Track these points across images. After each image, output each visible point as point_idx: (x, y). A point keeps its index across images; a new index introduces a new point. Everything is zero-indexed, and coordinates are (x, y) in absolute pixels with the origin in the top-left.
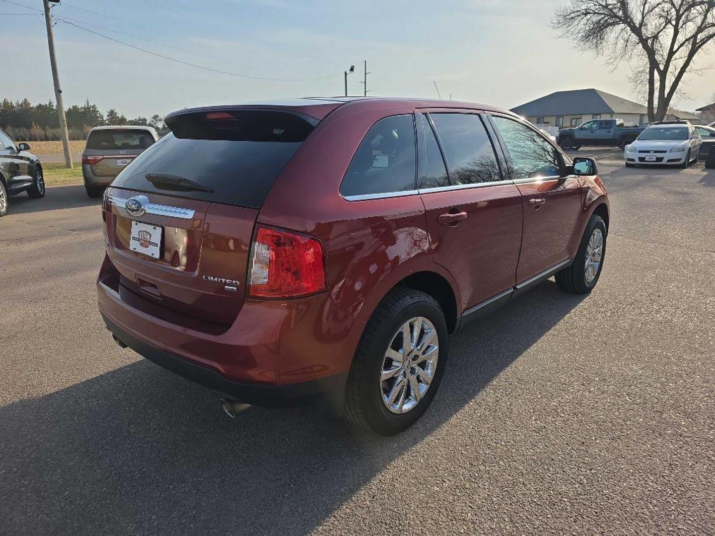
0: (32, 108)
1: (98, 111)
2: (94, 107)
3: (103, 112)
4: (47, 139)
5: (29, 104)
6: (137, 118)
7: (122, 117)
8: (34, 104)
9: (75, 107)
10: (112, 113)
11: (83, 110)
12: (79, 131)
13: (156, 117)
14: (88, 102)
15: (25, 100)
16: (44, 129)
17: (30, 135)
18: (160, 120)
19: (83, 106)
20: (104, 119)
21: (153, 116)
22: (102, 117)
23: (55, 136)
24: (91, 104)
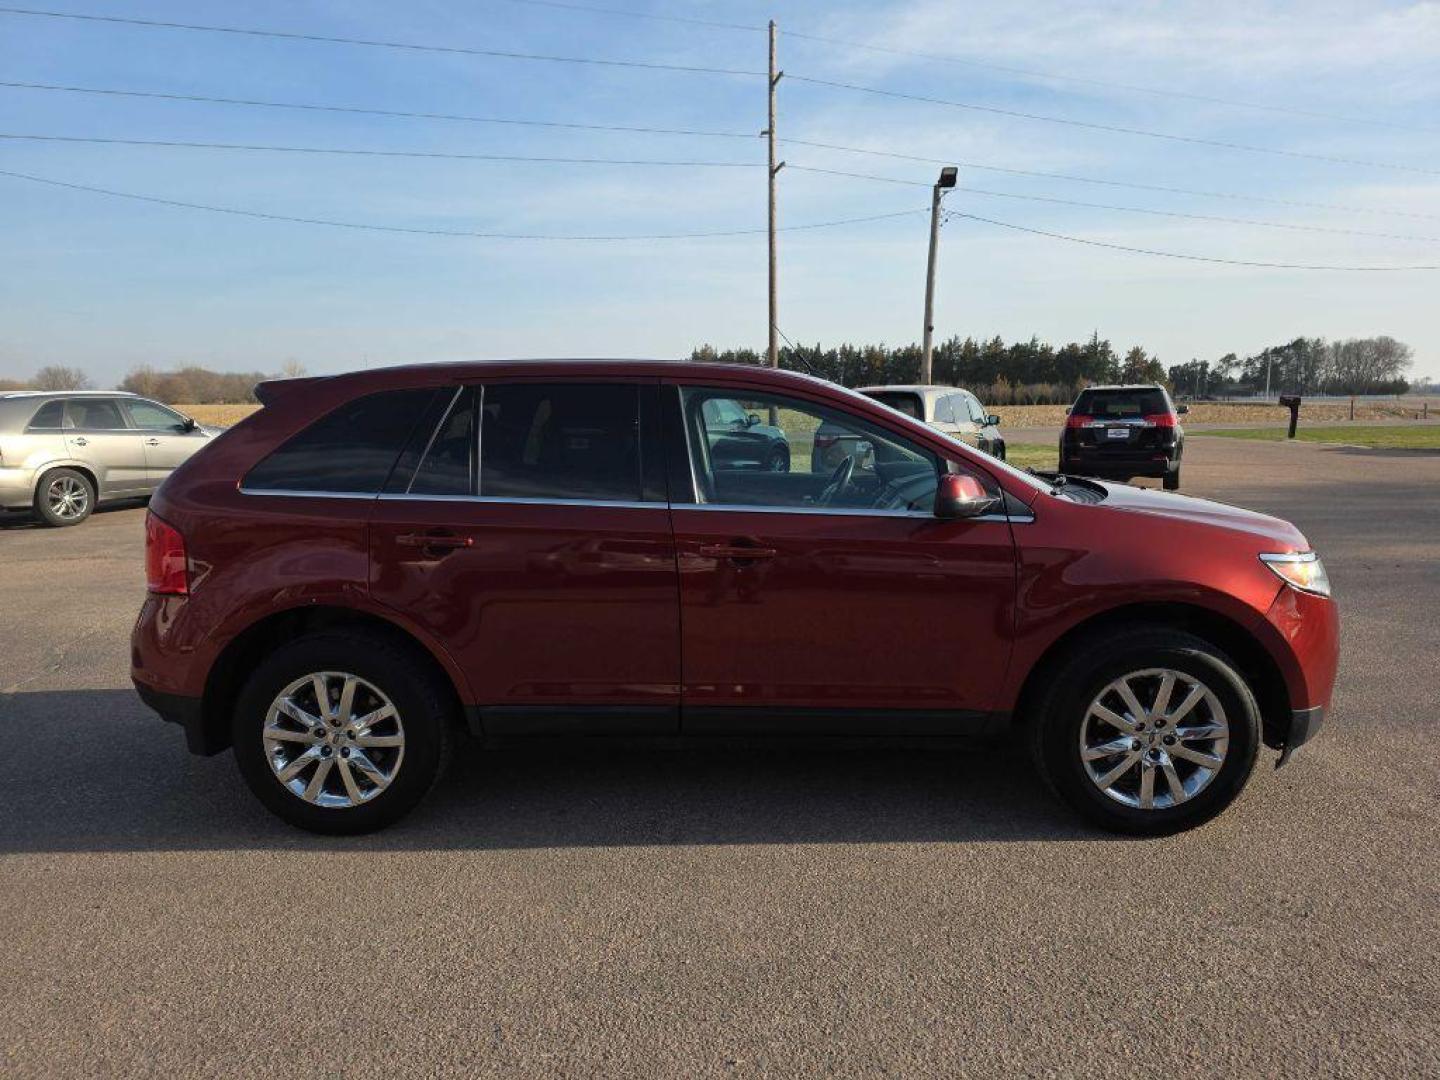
0: (1005, 350)
1: (1111, 352)
2: (1105, 344)
3: (1121, 353)
4: (1013, 402)
5: (1002, 344)
6: (1190, 361)
7: (1154, 360)
8: (1008, 344)
9: (1073, 347)
10: (1136, 355)
11: (1084, 351)
12: (1067, 389)
13: (1229, 359)
14: (1096, 337)
15: (998, 337)
16: (1013, 386)
17: (990, 395)
18: (1238, 364)
19: (1087, 344)
20: (1120, 365)
21: (1224, 356)
22: (1116, 362)
23: (1027, 397)
24: (1101, 339)
